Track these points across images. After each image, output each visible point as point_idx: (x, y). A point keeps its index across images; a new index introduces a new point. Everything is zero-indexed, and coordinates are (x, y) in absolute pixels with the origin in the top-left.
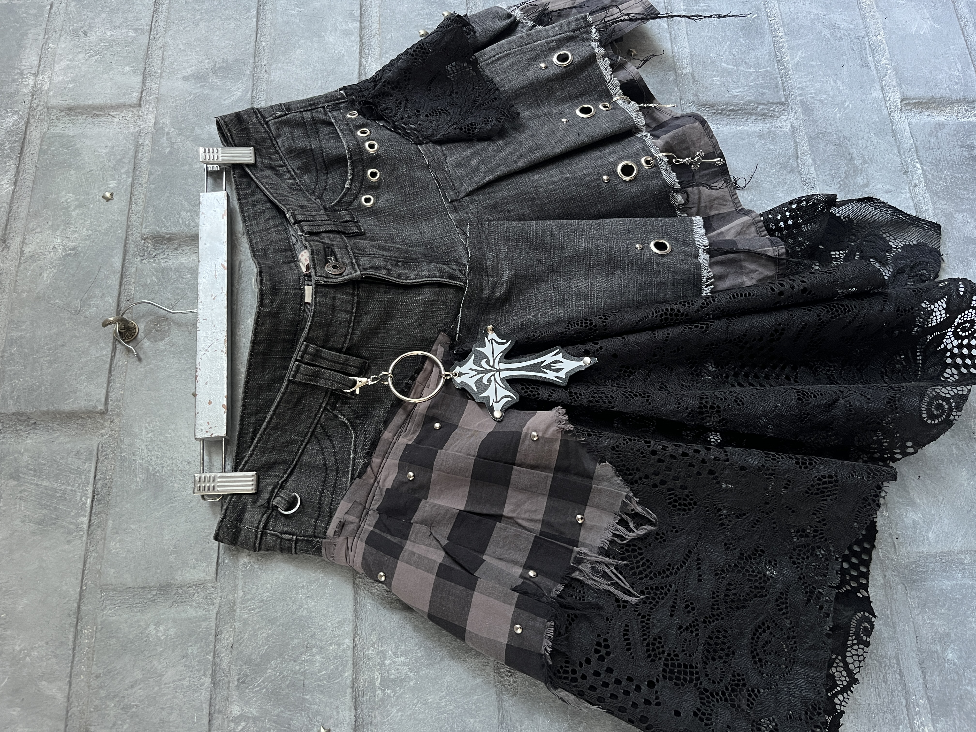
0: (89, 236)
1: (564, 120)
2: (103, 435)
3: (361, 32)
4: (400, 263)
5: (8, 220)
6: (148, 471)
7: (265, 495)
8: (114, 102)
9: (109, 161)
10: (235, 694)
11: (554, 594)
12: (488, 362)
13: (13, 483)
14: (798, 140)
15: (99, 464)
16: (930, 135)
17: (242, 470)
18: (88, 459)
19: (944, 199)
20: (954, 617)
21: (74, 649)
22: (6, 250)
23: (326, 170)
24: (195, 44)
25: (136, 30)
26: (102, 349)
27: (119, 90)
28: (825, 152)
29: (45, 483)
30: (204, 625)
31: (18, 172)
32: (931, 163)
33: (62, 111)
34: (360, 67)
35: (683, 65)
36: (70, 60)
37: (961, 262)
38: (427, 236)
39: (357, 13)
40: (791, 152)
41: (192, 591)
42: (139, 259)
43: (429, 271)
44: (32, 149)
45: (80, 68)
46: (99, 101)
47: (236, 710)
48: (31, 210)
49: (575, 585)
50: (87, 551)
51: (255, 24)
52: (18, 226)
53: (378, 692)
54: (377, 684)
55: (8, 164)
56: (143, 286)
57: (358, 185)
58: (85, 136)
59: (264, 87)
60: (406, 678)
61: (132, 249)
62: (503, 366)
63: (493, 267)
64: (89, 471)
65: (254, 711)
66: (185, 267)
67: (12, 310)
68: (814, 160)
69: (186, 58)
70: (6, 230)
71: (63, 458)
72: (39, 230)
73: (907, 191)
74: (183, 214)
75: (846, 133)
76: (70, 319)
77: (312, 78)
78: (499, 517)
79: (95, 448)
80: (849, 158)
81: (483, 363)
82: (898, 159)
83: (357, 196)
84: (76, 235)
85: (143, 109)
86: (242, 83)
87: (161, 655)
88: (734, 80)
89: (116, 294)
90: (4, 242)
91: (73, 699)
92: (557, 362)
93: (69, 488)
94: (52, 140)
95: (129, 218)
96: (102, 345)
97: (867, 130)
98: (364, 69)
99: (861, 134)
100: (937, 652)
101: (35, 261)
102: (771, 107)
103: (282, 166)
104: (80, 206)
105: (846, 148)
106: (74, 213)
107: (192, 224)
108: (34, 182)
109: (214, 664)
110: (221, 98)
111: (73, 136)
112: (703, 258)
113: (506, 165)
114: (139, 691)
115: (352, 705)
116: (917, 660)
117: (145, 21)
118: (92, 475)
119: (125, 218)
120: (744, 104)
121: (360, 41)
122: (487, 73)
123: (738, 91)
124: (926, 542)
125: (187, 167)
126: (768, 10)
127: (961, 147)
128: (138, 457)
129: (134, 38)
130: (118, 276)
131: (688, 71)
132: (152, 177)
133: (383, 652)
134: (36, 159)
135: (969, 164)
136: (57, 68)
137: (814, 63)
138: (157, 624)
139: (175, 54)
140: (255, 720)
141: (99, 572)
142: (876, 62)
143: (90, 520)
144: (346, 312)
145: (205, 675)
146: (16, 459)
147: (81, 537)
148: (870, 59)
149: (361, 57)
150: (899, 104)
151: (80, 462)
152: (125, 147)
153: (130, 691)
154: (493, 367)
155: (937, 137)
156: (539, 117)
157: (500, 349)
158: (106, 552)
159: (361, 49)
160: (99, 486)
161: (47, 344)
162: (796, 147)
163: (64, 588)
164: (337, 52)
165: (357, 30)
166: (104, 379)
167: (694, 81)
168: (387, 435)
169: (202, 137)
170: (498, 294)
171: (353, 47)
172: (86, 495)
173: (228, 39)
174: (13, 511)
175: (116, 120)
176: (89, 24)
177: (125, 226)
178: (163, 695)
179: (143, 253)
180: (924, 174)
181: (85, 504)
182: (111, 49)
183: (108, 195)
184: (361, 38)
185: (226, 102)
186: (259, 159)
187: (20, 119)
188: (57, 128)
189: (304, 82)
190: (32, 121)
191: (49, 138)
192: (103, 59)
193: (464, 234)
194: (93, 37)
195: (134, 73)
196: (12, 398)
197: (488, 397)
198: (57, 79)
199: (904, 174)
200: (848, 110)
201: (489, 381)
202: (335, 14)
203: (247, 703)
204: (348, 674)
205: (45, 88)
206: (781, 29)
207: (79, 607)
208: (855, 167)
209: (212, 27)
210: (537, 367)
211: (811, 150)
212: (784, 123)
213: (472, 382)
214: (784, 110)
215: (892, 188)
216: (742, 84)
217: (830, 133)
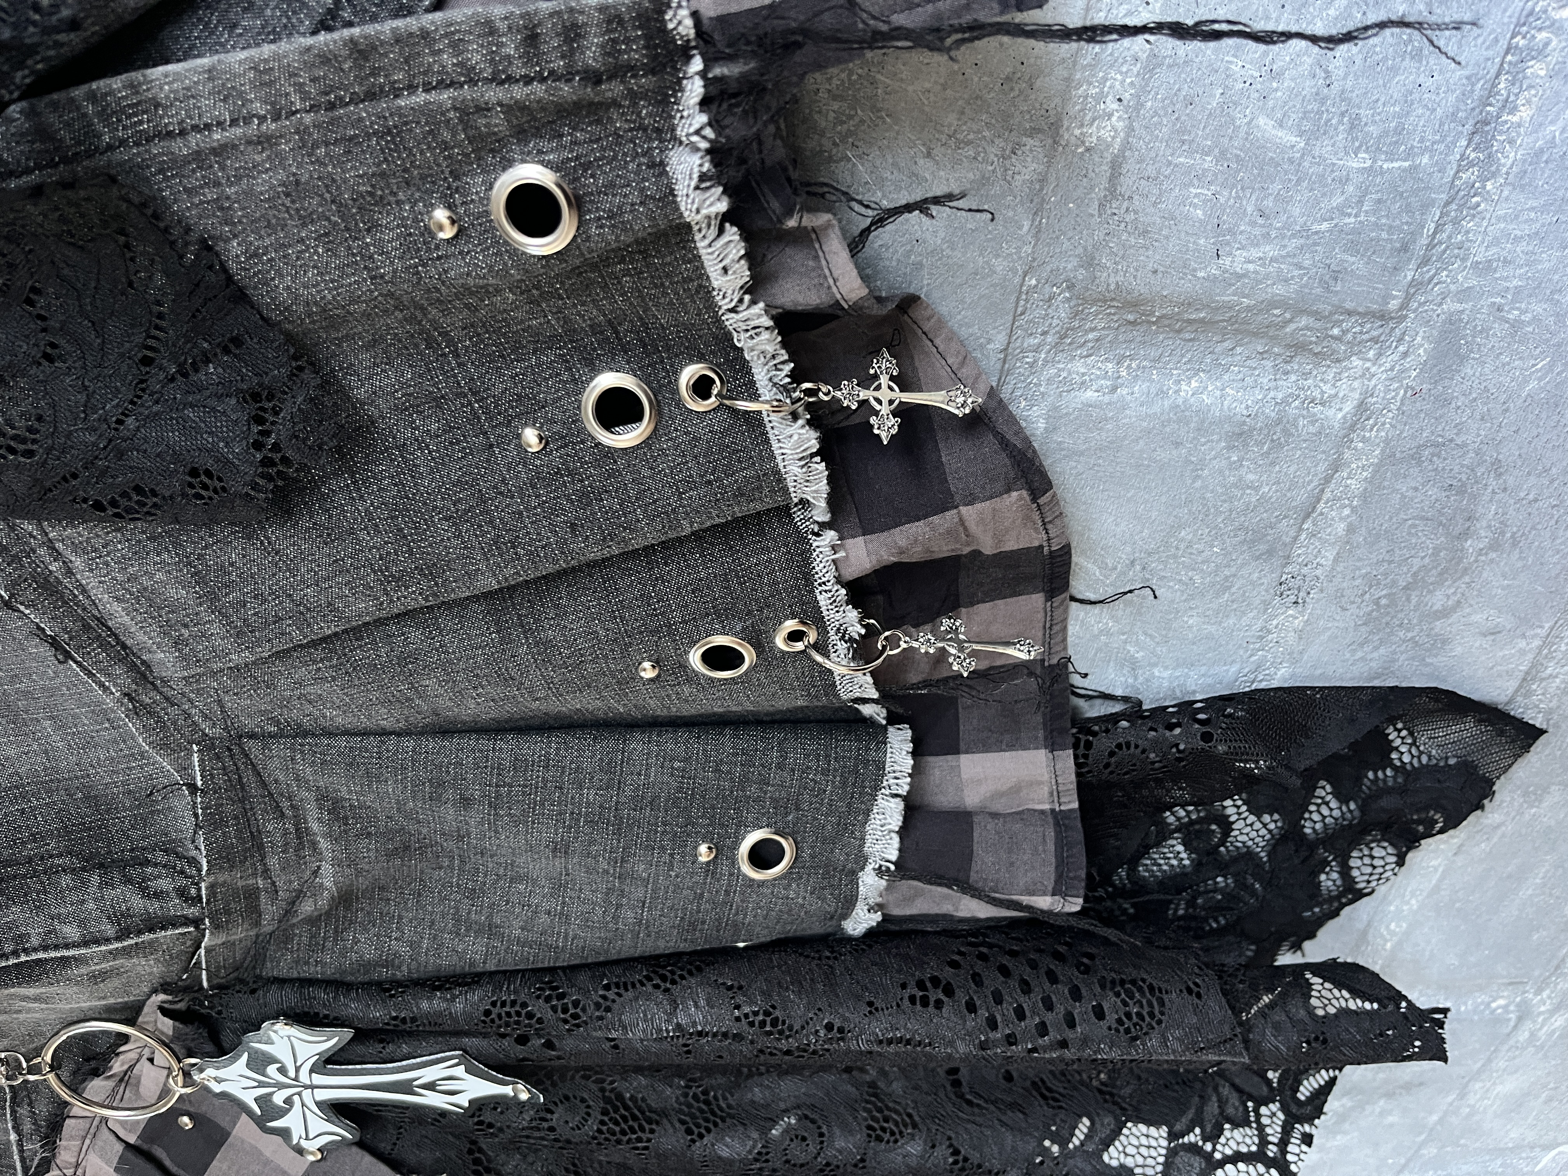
12: (282, 1070)
14: (1348, 455)
35: (1101, 98)
40: (1301, 497)
62: (321, 1080)
68: (1351, 530)
73: (1542, 632)
75: (1509, 452)
80: (1459, 528)
81: (272, 1070)
88: (1269, 203)
92: (452, 1079)
102: (1337, 323)
105: (1474, 497)
112: (872, 883)
120: (1249, 309)
123: (1255, 253)
131: (1106, 134)
154: (296, 1079)
157: (310, 1051)
162: (1327, 480)
167: (1112, 192)
197: (288, 1128)
201: (288, 1101)
210: (402, 1087)
211: (1365, 497)
212: (1343, 386)
213: (249, 1098)
214: (1375, 340)
215: (1505, 621)
216: (1287, 226)
217: (1464, 445)
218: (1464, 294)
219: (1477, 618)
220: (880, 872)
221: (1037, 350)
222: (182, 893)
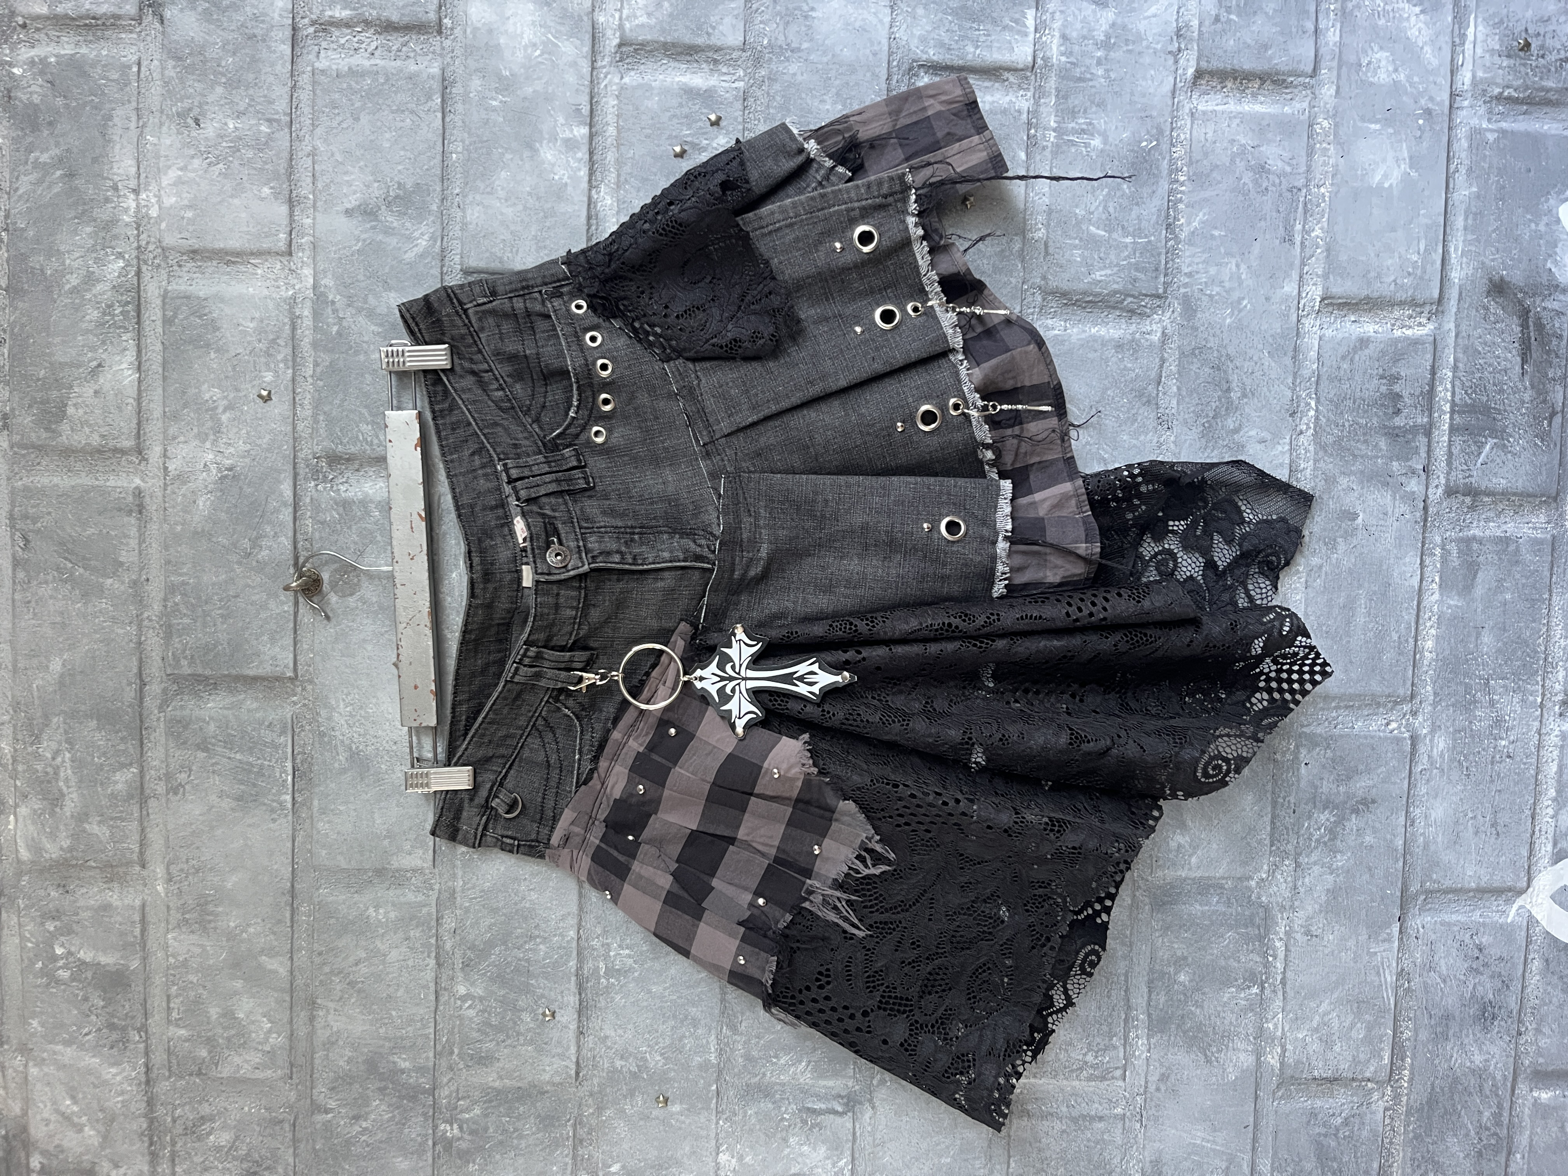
0: (248, 451)
1: (858, 329)
2: (295, 703)
3: (591, 144)
4: (636, 537)
5: (139, 424)
6: (351, 749)
7: (483, 793)
8: (254, 246)
9: (260, 341)
10: (460, 975)
11: (782, 925)
12: (733, 667)
13: (201, 755)
14: (1166, 355)
15: (296, 737)
16: (1343, 358)
17: (456, 765)
18: (283, 732)
19: (1332, 455)
20: (1196, 942)
21: (292, 926)
22: (144, 463)
23: (545, 380)
24: (358, 153)
25: (269, 120)
26: (283, 603)
27: (259, 227)
28: (1197, 376)
29: (238, 756)
30: (425, 910)
31: (139, 352)
32: (1331, 401)
33: (183, 254)
34: (589, 205)
35: (1036, 224)
36: (181, 169)
37: (1326, 544)
38: (671, 489)
39: (586, 110)
40: (1153, 374)
41: (409, 875)
42: (313, 484)
43: (671, 552)
44: (153, 314)
45: (199, 185)
46: (234, 243)
47: (462, 990)
48: (167, 409)
49: (805, 914)
50: (294, 830)
51: (440, 122)
52: (154, 429)
53: (603, 980)
54: (602, 973)
55: (124, 338)
56: (322, 523)
57: (587, 413)
58: (222, 300)
59: (458, 233)
60: (631, 970)
61: (302, 470)
62: (751, 674)
63: (749, 541)
64: (286, 745)
65: (479, 991)
66: (371, 501)
67: (166, 548)
68: (1179, 389)
69: (346, 178)
70: (139, 438)
71: (254, 730)
72: (182, 439)
73: (1288, 440)
74: (364, 427)
75: (1231, 350)
76: (239, 563)
77: (522, 221)
78: (732, 840)
79: (289, 721)
80: (1225, 387)
81: (728, 668)
82: (1289, 393)
83: (585, 427)
84: (232, 450)
85: (294, 258)
86: (427, 225)
87: (383, 935)
88: (1102, 255)
89: (290, 534)
90: (140, 453)
91: (296, 973)
92: (812, 673)
93: (266, 763)
94: (178, 302)
95: (294, 428)
96: (283, 598)
97: (1260, 346)
98: (595, 207)
99: (1251, 352)
100: (1169, 973)
101: (184, 483)
102: (1142, 300)
103: (487, 371)
104: (228, 408)
105: (1225, 372)
106: (224, 418)
107: (376, 441)
108: (164, 365)
109: (438, 947)
110: (400, 249)
111: (206, 299)
112: (1002, 546)
113: (776, 400)
114: (363, 969)
115: (576, 991)
116: (1146, 978)
117: (282, 105)
118: (289, 750)
119: (290, 428)
120: (1107, 295)
121: (591, 159)
122: (763, 249)
123: (1103, 273)
124: (1187, 867)
125: (362, 358)
126: (1174, 134)
127: (1382, 377)
128: (338, 733)
129: (270, 137)
130: (290, 509)
131: (1040, 235)
132: (319, 369)
133: (608, 944)
134: (160, 330)
135: (1382, 405)
136: (165, 182)
137: (1216, 233)
138: (377, 907)
139: (331, 170)
140: (481, 999)
141: (310, 851)
142: (1306, 232)
143: (294, 798)
144: (572, 608)
145: (429, 956)
146: (201, 729)
147: (286, 816)
148: (1298, 227)
149: (591, 187)
150: (1317, 304)
151: (275, 735)
152: (278, 320)
153: (354, 969)
154: (739, 674)
155: (1352, 360)
156: (827, 319)
157: (748, 652)
158: (315, 832)
159: (591, 173)
160: (298, 761)
161: (217, 594)
162: (1161, 366)
163: (275, 867)
164: (556, 177)
165: (586, 140)
166: (288, 641)
167: (1047, 253)
168: (616, 735)
169: (378, 311)
170: (752, 573)
171: (580, 170)
172: (285, 772)
173: (403, 149)
174: (207, 785)
175: (259, 271)
176: (200, 106)
177: (291, 441)
178: (388, 973)
179: (316, 474)
180: (1317, 418)
181: (285, 781)
182: (238, 154)
183: (265, 393)
184: (591, 153)
185: (406, 256)
186: (456, 361)
187: (127, 266)
188: (181, 281)
189: (512, 228)
190: (144, 268)
191: (172, 299)
192: (229, 171)
193: (716, 490)
194: (210, 129)
195: (276, 199)
196: (185, 658)
197: (730, 711)
198: (170, 201)
199: (1291, 415)
200: (1242, 314)
201: (733, 690)
202: (553, 109)
203: (473, 984)
204: (573, 963)
205: (154, 212)
206: (1185, 169)
207: (293, 886)
208: (1230, 402)
209: (379, 124)
210: (788, 679)
211: (1179, 373)
212: (1154, 327)
213: (713, 690)
214: (1159, 306)
215: (1268, 436)
216: (1111, 263)
217: (1211, 348)
218: (1186, 285)
219: (1253, 433)
220: (1006, 538)
221: (1032, 314)
222: (708, 547)
